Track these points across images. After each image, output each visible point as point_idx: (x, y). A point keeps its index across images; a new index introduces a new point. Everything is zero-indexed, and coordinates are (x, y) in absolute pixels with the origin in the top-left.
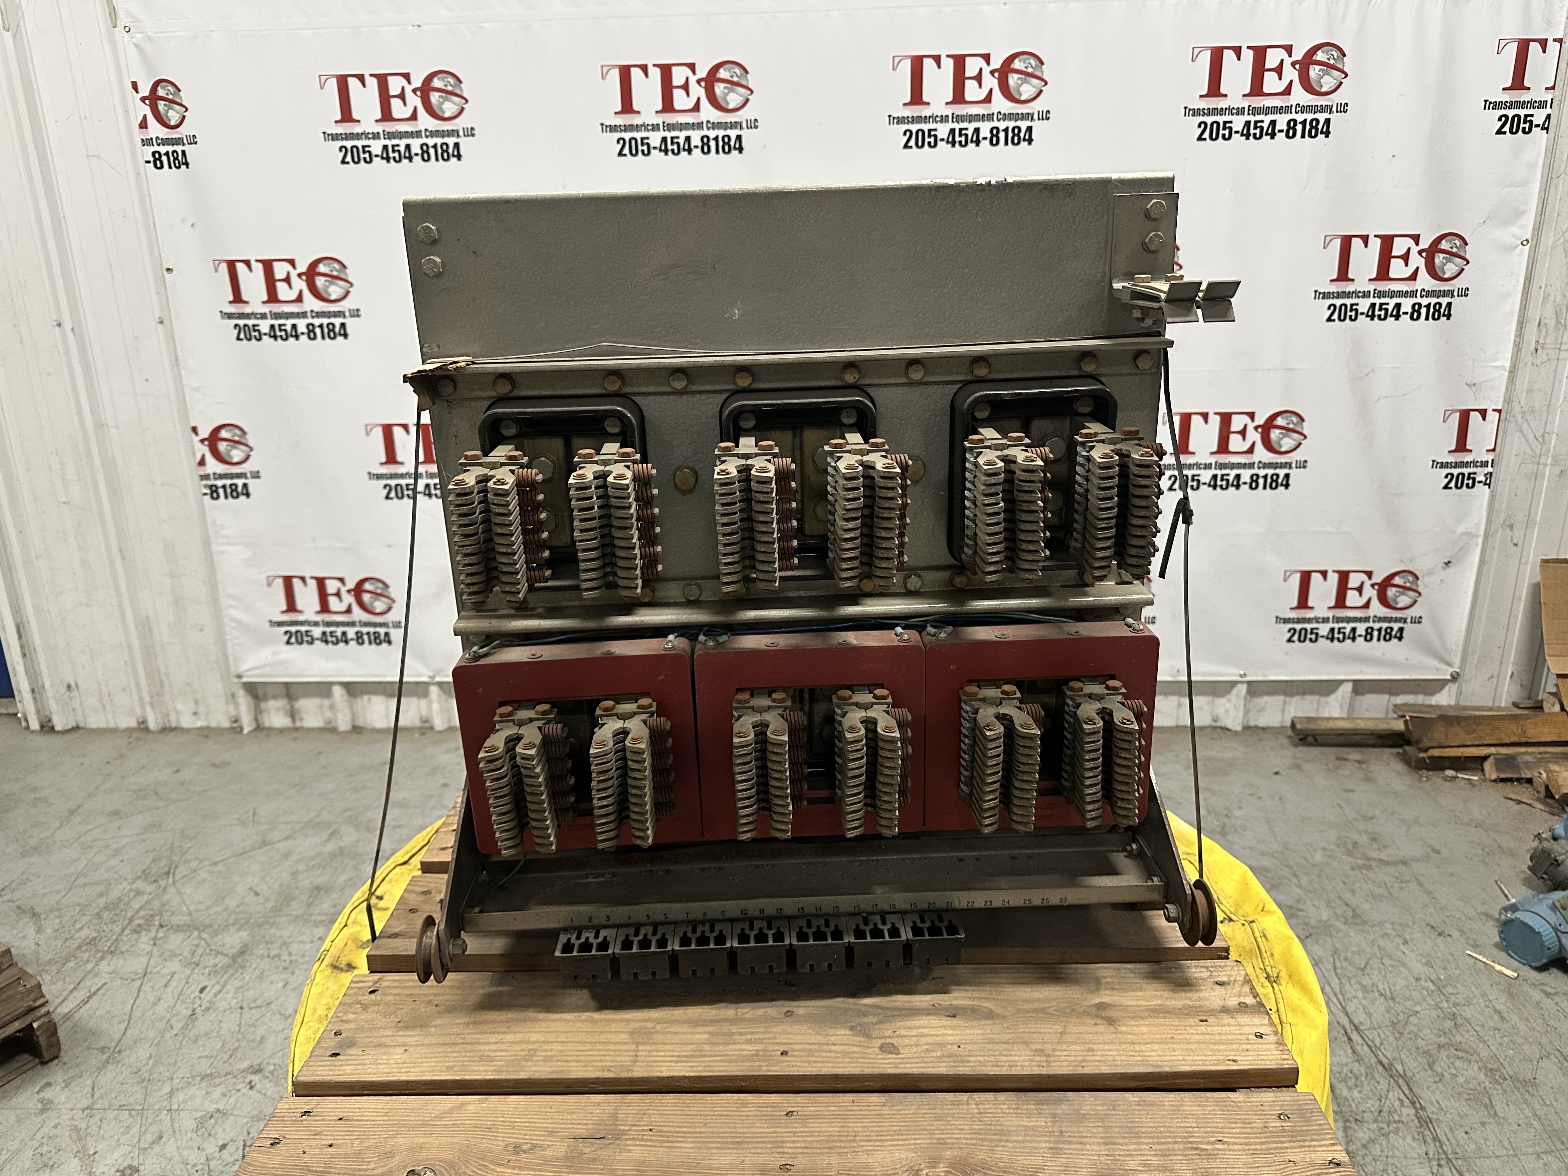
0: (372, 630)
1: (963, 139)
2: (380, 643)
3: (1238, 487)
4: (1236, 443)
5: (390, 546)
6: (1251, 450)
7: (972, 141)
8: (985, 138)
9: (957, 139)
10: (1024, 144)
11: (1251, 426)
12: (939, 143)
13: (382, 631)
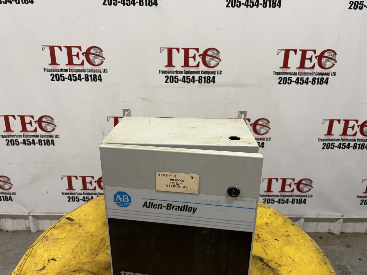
0: (4, 195)
1: (251, 4)
2: (8, 200)
3: (348, 148)
4: (350, 131)
5: (9, 164)
6: (355, 134)
7: (255, 5)
8: (261, 4)
9: (249, 4)
10: (277, 7)
11: (356, 125)
12: (242, 6)
13: (8, 196)
